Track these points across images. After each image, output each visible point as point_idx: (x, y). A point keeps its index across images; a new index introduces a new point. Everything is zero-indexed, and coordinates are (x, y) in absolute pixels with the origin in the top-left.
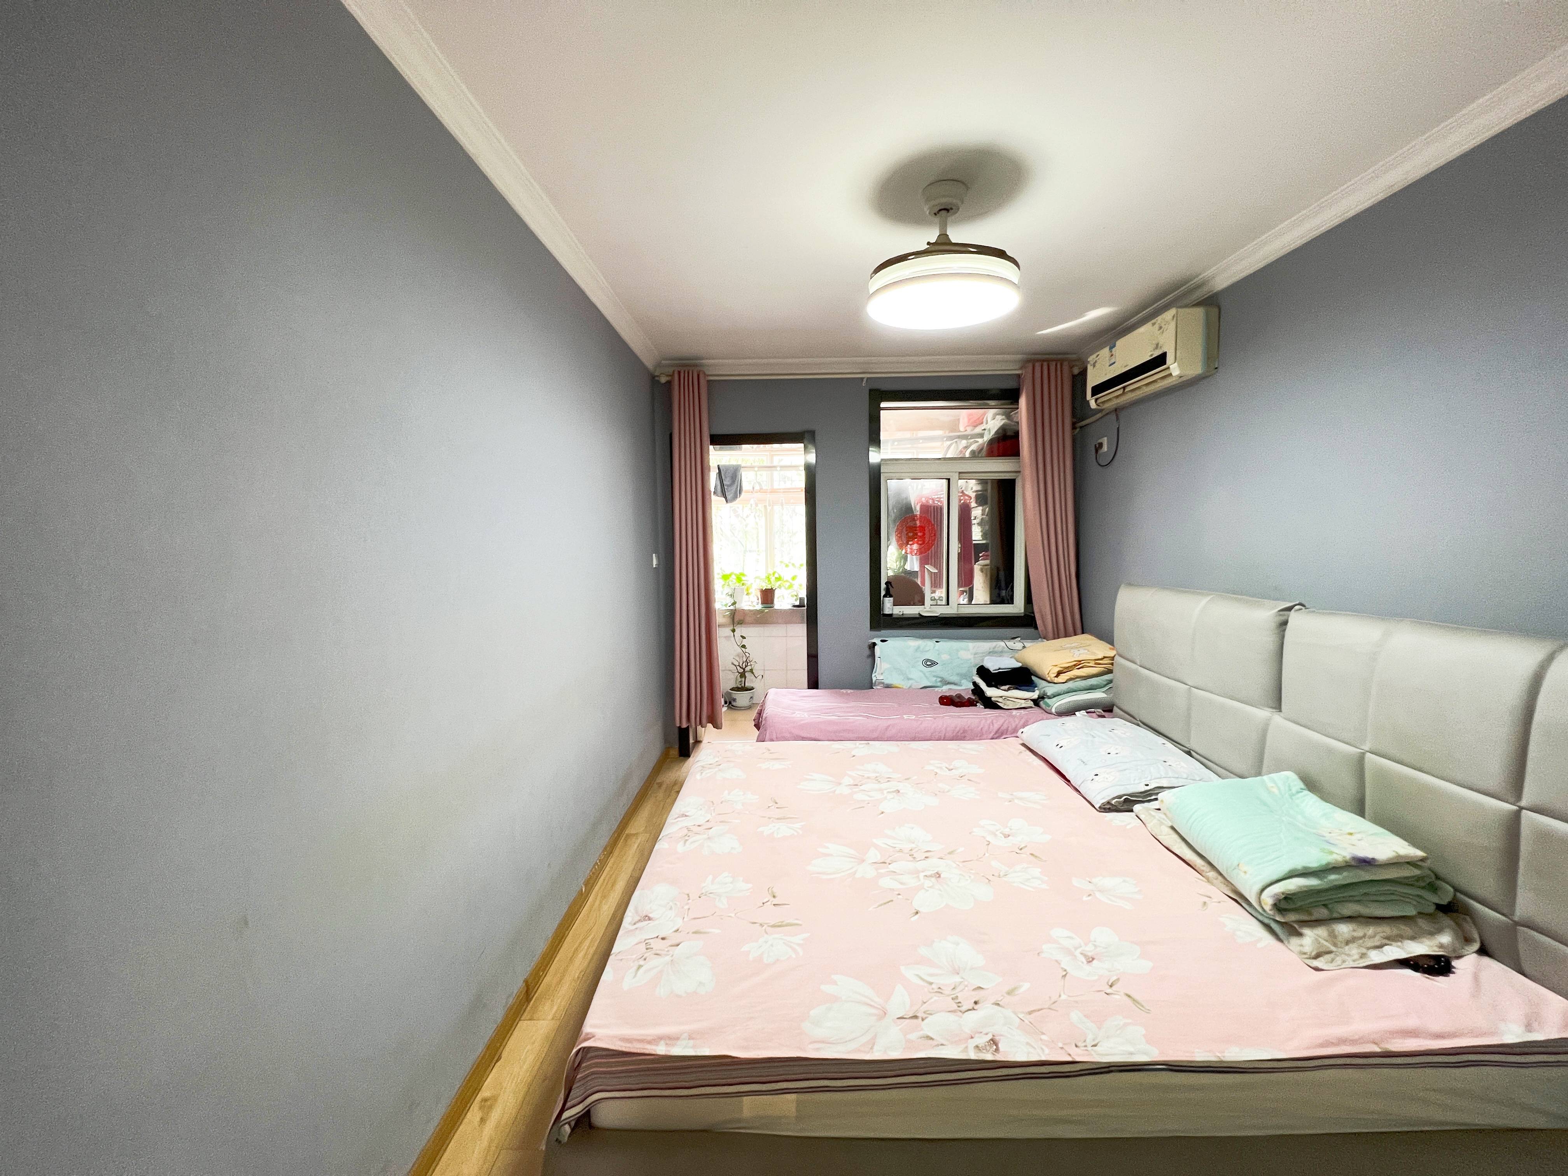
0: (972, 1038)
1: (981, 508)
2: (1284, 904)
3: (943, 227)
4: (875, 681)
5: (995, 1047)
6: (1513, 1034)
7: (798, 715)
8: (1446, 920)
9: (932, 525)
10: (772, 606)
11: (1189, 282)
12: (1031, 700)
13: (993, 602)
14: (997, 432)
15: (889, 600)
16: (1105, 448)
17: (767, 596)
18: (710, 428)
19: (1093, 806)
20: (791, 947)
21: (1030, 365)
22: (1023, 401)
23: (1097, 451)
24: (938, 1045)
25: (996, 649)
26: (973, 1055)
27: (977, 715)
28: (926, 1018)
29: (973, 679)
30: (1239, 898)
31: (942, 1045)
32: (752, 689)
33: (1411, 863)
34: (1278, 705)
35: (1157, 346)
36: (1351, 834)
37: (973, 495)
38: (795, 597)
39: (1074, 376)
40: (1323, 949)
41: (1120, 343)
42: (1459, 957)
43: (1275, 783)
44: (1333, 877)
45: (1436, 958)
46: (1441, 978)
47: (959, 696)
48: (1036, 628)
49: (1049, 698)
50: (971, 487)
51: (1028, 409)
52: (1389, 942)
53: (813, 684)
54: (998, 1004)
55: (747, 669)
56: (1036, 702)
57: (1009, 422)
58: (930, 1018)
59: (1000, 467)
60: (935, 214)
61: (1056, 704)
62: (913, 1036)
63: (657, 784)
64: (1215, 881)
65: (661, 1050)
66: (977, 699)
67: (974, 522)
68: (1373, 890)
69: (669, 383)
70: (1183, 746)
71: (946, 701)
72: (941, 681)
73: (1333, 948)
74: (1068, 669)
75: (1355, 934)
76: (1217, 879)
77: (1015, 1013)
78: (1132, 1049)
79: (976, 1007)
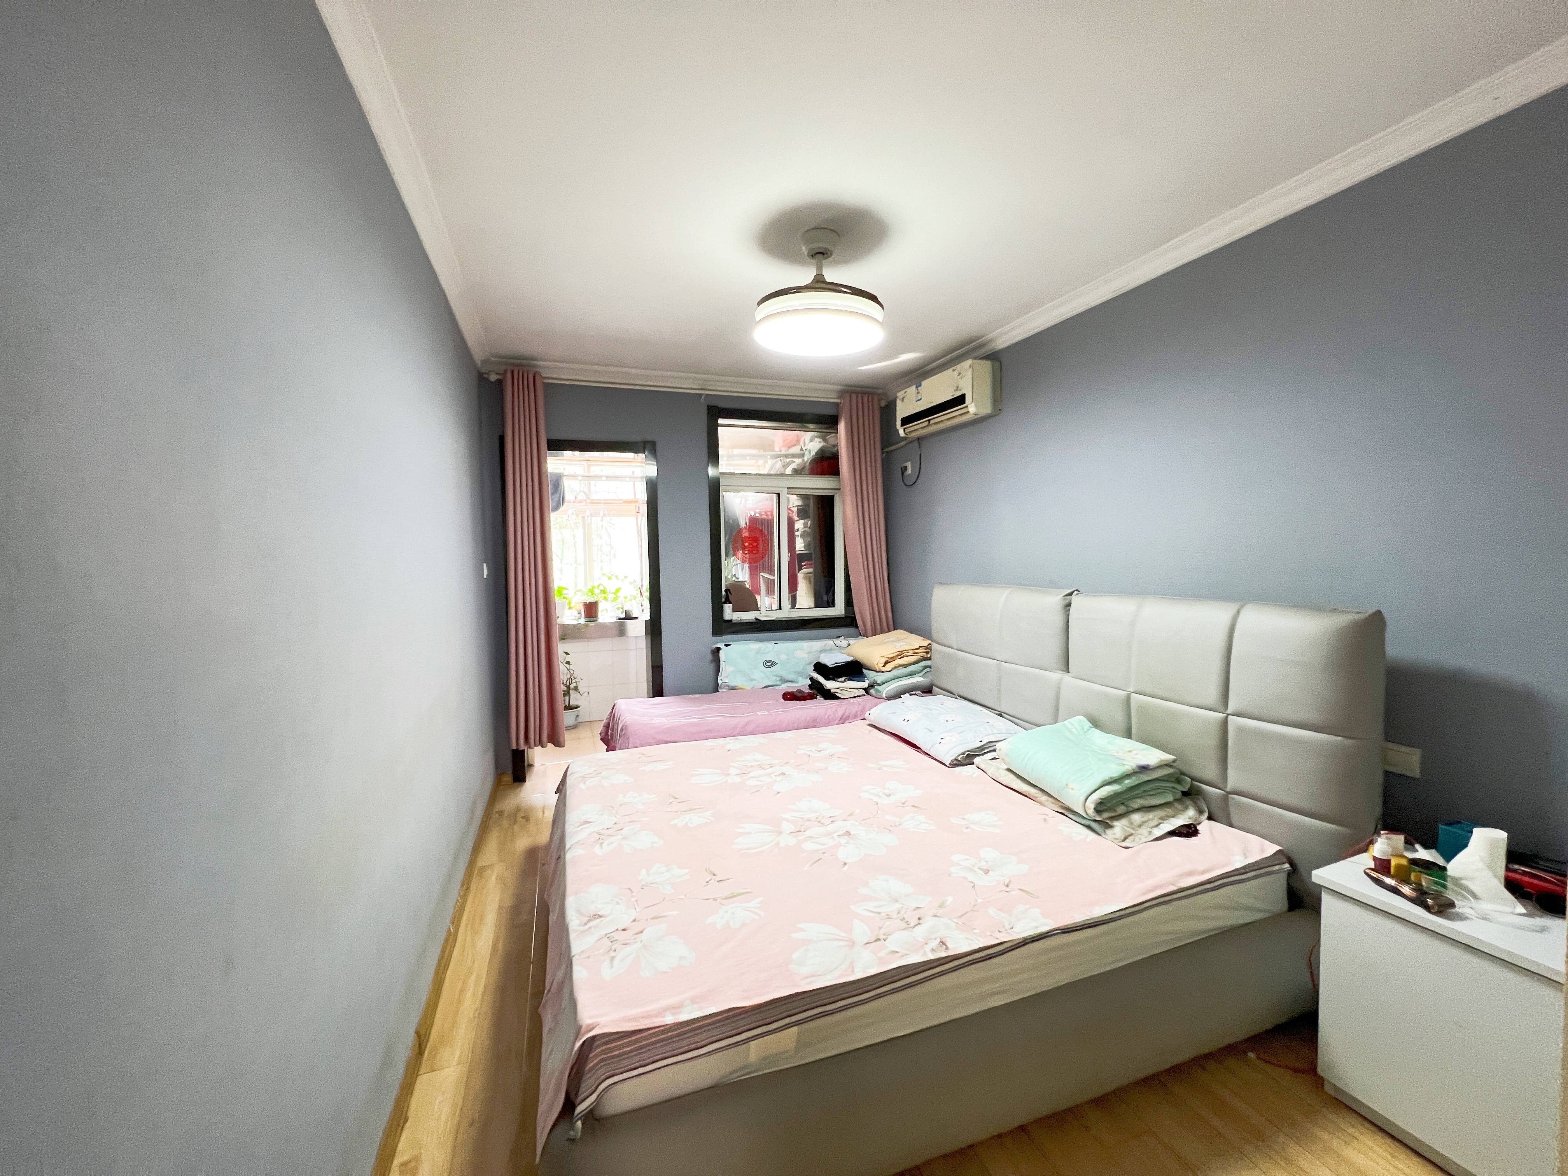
0: (926, 944)
1: (802, 521)
2: (1101, 806)
3: (820, 268)
4: (721, 684)
5: (945, 947)
6: (1239, 862)
7: (657, 721)
8: (1188, 802)
9: (765, 536)
10: (595, 619)
11: (978, 340)
12: (863, 689)
13: (817, 606)
14: (816, 454)
15: (729, 607)
16: (909, 471)
17: (591, 610)
18: (547, 432)
19: (944, 764)
20: (750, 911)
21: (848, 395)
22: (842, 427)
23: (903, 474)
24: (903, 956)
25: (826, 648)
26: (931, 957)
27: (819, 706)
28: (887, 938)
29: (810, 675)
30: (1067, 811)
31: (906, 955)
32: (577, 707)
33: (1168, 765)
34: (1067, 669)
35: (957, 389)
36: (1130, 751)
37: (795, 509)
38: (621, 610)
39: (881, 408)
40: (1128, 834)
41: (924, 383)
42: (1199, 824)
43: (1072, 725)
44: (1127, 781)
45: (1188, 826)
46: (1194, 838)
47: (800, 691)
48: (857, 627)
49: (879, 685)
50: (795, 501)
51: (847, 432)
52: (1162, 821)
53: (657, 690)
54: (936, 916)
55: (572, 686)
56: (866, 690)
57: (827, 445)
58: (890, 939)
59: (820, 484)
60: (812, 256)
61: (886, 690)
62: (882, 954)
63: (497, 812)
64: (1047, 803)
65: (669, 1019)
66: (816, 692)
67: (797, 533)
68: (1147, 788)
69: (500, 383)
70: (995, 710)
71: (789, 696)
72: (780, 680)
73: (1133, 832)
74: (893, 659)
75: (1143, 819)
76: (1047, 801)
77: (950, 919)
78: (1036, 925)
79: (920, 922)
